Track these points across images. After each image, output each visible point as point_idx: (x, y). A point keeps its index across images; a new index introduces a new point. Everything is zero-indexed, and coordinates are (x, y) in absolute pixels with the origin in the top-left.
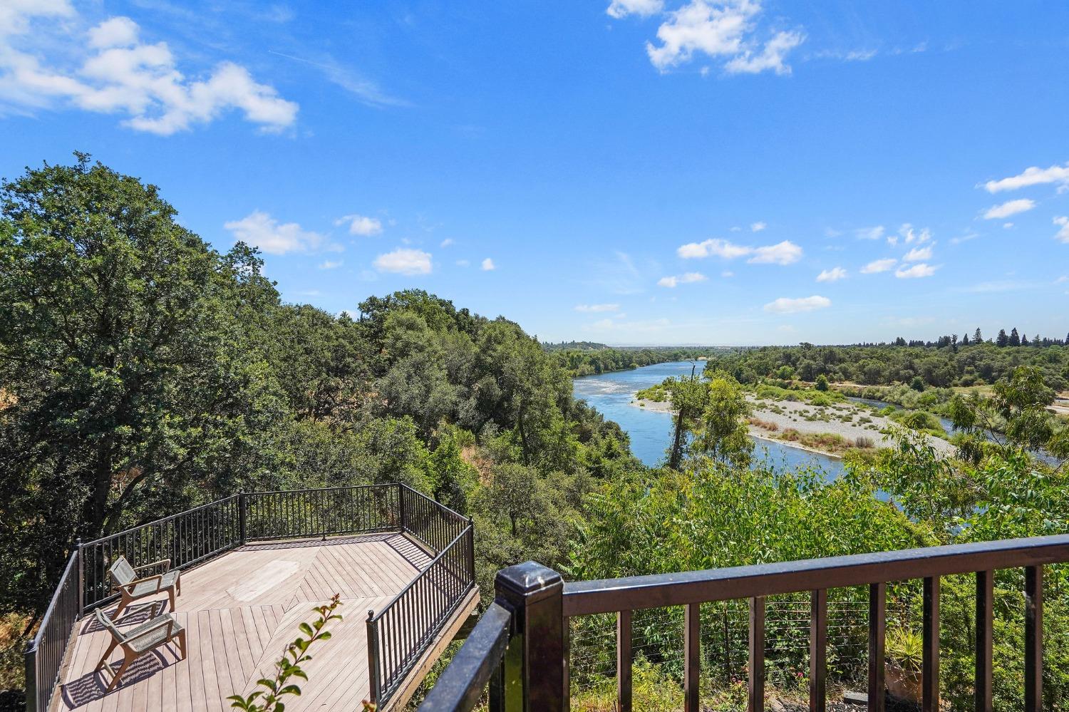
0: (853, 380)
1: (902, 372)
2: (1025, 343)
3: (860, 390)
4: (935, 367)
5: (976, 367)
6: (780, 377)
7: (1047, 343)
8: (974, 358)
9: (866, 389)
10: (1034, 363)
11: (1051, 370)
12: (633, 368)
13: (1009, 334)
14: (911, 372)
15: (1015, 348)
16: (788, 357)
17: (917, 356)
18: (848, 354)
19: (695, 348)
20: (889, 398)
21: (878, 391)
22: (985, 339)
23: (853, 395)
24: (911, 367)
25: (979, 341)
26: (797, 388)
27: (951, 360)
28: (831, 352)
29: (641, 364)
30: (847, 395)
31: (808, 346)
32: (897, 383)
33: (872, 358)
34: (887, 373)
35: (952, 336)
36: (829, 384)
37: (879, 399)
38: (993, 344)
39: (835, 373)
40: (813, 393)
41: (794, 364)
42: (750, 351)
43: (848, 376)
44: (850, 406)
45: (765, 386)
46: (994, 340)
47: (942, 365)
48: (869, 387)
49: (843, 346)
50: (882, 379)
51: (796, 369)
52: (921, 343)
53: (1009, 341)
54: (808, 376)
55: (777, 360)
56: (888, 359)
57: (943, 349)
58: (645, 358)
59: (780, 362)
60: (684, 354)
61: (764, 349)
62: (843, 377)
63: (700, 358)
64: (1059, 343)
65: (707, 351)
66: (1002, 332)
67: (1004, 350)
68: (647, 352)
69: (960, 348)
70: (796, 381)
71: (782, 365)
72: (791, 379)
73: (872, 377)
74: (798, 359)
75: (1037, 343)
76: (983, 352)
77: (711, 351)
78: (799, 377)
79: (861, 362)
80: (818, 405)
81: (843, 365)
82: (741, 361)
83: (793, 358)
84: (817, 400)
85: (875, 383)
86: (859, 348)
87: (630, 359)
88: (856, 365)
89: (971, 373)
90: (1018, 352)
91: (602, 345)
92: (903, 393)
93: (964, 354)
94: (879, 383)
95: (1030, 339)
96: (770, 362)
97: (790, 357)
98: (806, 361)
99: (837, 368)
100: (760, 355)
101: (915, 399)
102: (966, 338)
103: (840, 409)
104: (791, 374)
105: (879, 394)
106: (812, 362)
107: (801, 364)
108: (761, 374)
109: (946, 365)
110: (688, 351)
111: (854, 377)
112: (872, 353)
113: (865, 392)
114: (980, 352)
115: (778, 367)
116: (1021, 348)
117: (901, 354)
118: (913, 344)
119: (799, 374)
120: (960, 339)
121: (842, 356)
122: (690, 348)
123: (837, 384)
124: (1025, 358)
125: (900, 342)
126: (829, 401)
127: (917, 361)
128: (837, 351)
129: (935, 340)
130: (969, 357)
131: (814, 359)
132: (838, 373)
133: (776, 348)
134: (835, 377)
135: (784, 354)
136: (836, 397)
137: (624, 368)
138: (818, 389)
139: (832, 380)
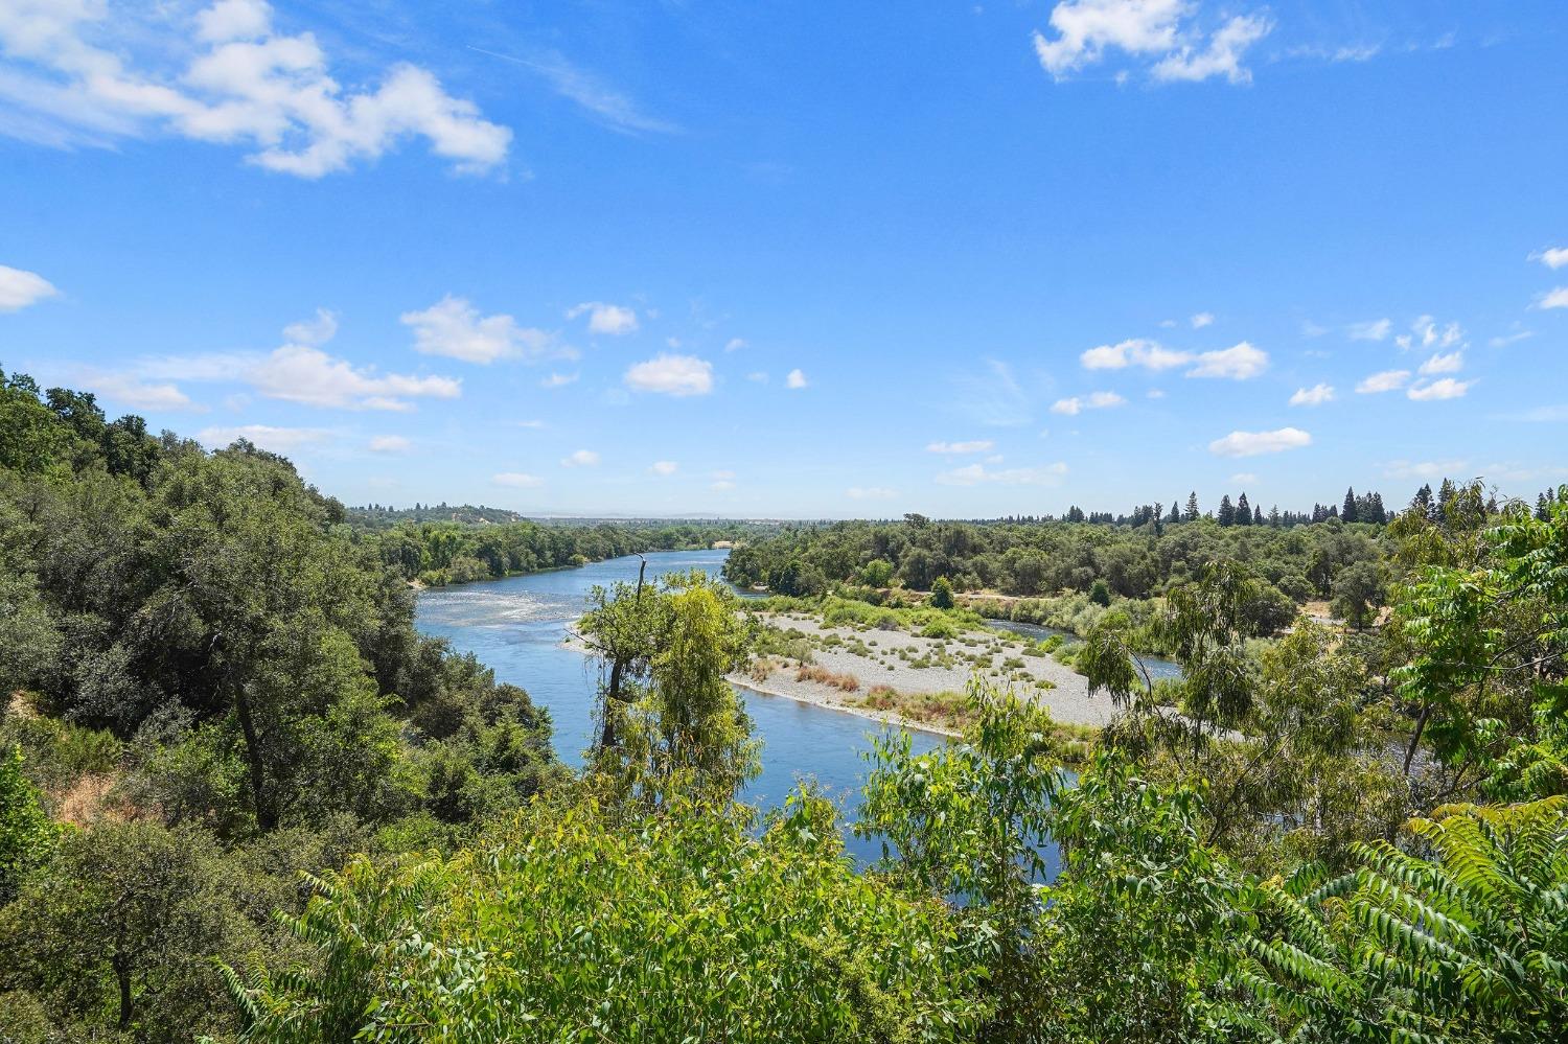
0: (996, 587)
1: (1076, 572)
2: (1259, 520)
3: (1007, 606)
4: (1127, 562)
5: (1187, 561)
6: (868, 583)
7: (1289, 521)
8: (1184, 546)
9: (1017, 603)
10: (1268, 555)
11: (1292, 566)
12: (577, 564)
13: (1235, 503)
14: (1090, 570)
15: (1244, 528)
16: (884, 543)
17: (1100, 542)
18: (987, 536)
19: (709, 522)
20: (1054, 620)
21: (1037, 606)
22: (1202, 513)
23: (995, 616)
24: (1089, 561)
25: (1194, 515)
26: (898, 605)
27: (1151, 549)
28: (959, 533)
29: (594, 555)
30: (986, 615)
31: (918, 521)
32: (1068, 591)
33: (1027, 545)
34: (1051, 573)
35: (1154, 506)
36: (956, 595)
37: (1039, 622)
38: (1212, 522)
39: (965, 573)
40: (926, 613)
41: (894, 558)
42: (814, 531)
43: (988, 581)
44: (989, 637)
45: (838, 601)
46: (1215, 515)
47: (1138, 559)
48: (1023, 599)
49: (983, 522)
50: (1043, 585)
51: (897, 566)
52: (1108, 518)
53: (1235, 515)
54: (918, 580)
55: (863, 547)
56: (1055, 547)
57: (1141, 528)
58: (601, 544)
59: (869, 552)
60: (687, 534)
61: (842, 525)
62: (979, 581)
63: (717, 545)
64: (1304, 520)
65: (732, 529)
66: (1226, 500)
67: (1229, 532)
68: (608, 529)
69: (1166, 527)
70: (897, 591)
71: (873, 558)
72: (887, 586)
73: (1027, 582)
74: (900, 547)
75: (1275, 521)
76: (1199, 536)
77: (741, 529)
78: (902, 582)
79: (1009, 553)
80: (935, 636)
81: (979, 558)
82: (797, 550)
83: (892, 544)
84: (932, 626)
85: (1033, 592)
86: (1007, 526)
87: (570, 546)
88: (1001, 557)
89: (1180, 572)
90: (1248, 535)
91: (509, 514)
92: (1077, 610)
93: (1170, 539)
94: (1039, 592)
95: (1265, 514)
96: (851, 553)
97: (887, 543)
98: (915, 551)
99: (969, 563)
100: (832, 538)
101: (1097, 620)
102: (1175, 509)
103: (972, 644)
104: (888, 576)
105: (1038, 613)
106: (925, 552)
107: (905, 556)
108: (834, 576)
109: (1144, 557)
110: (695, 529)
111: (998, 582)
112: (1029, 535)
113: (1015, 610)
114: (1194, 535)
115: (866, 561)
116: (1254, 528)
117: (1073, 539)
118: (1096, 520)
119: (903, 576)
120: (1166, 513)
121: (977, 540)
122: (698, 523)
123: (968, 594)
124: (1258, 546)
125: (1076, 516)
126: (954, 628)
127: (1098, 550)
128: (970, 531)
129: (1129, 513)
130: (1177, 544)
131: (927, 545)
132: (970, 574)
133: (862, 524)
134: (966, 582)
135: (875, 535)
136: (967, 621)
137: (555, 565)
138: (935, 605)
139: (960, 588)
